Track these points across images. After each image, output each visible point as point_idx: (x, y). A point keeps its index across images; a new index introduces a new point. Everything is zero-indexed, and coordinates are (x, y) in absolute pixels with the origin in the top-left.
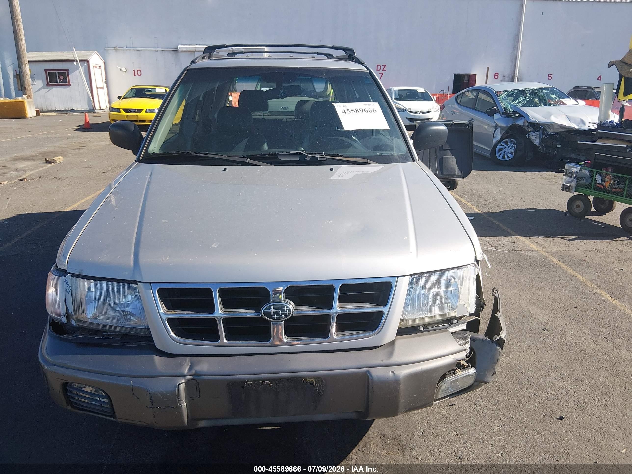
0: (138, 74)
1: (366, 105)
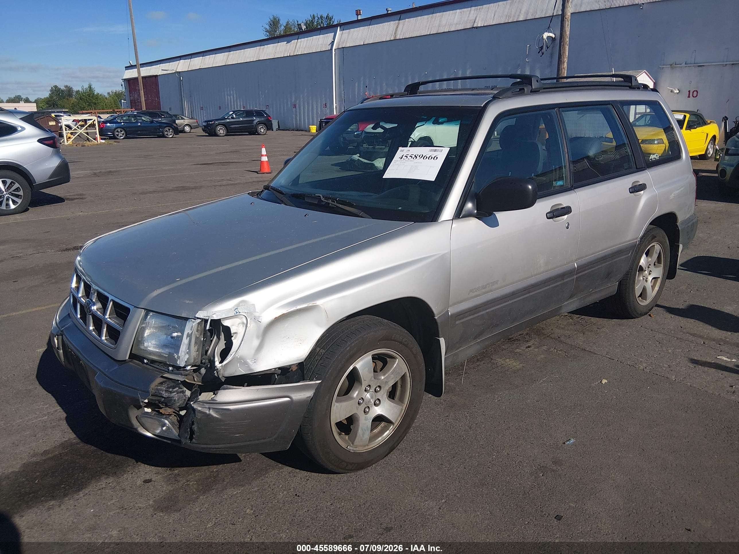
0: (693, 95)
1: (431, 151)
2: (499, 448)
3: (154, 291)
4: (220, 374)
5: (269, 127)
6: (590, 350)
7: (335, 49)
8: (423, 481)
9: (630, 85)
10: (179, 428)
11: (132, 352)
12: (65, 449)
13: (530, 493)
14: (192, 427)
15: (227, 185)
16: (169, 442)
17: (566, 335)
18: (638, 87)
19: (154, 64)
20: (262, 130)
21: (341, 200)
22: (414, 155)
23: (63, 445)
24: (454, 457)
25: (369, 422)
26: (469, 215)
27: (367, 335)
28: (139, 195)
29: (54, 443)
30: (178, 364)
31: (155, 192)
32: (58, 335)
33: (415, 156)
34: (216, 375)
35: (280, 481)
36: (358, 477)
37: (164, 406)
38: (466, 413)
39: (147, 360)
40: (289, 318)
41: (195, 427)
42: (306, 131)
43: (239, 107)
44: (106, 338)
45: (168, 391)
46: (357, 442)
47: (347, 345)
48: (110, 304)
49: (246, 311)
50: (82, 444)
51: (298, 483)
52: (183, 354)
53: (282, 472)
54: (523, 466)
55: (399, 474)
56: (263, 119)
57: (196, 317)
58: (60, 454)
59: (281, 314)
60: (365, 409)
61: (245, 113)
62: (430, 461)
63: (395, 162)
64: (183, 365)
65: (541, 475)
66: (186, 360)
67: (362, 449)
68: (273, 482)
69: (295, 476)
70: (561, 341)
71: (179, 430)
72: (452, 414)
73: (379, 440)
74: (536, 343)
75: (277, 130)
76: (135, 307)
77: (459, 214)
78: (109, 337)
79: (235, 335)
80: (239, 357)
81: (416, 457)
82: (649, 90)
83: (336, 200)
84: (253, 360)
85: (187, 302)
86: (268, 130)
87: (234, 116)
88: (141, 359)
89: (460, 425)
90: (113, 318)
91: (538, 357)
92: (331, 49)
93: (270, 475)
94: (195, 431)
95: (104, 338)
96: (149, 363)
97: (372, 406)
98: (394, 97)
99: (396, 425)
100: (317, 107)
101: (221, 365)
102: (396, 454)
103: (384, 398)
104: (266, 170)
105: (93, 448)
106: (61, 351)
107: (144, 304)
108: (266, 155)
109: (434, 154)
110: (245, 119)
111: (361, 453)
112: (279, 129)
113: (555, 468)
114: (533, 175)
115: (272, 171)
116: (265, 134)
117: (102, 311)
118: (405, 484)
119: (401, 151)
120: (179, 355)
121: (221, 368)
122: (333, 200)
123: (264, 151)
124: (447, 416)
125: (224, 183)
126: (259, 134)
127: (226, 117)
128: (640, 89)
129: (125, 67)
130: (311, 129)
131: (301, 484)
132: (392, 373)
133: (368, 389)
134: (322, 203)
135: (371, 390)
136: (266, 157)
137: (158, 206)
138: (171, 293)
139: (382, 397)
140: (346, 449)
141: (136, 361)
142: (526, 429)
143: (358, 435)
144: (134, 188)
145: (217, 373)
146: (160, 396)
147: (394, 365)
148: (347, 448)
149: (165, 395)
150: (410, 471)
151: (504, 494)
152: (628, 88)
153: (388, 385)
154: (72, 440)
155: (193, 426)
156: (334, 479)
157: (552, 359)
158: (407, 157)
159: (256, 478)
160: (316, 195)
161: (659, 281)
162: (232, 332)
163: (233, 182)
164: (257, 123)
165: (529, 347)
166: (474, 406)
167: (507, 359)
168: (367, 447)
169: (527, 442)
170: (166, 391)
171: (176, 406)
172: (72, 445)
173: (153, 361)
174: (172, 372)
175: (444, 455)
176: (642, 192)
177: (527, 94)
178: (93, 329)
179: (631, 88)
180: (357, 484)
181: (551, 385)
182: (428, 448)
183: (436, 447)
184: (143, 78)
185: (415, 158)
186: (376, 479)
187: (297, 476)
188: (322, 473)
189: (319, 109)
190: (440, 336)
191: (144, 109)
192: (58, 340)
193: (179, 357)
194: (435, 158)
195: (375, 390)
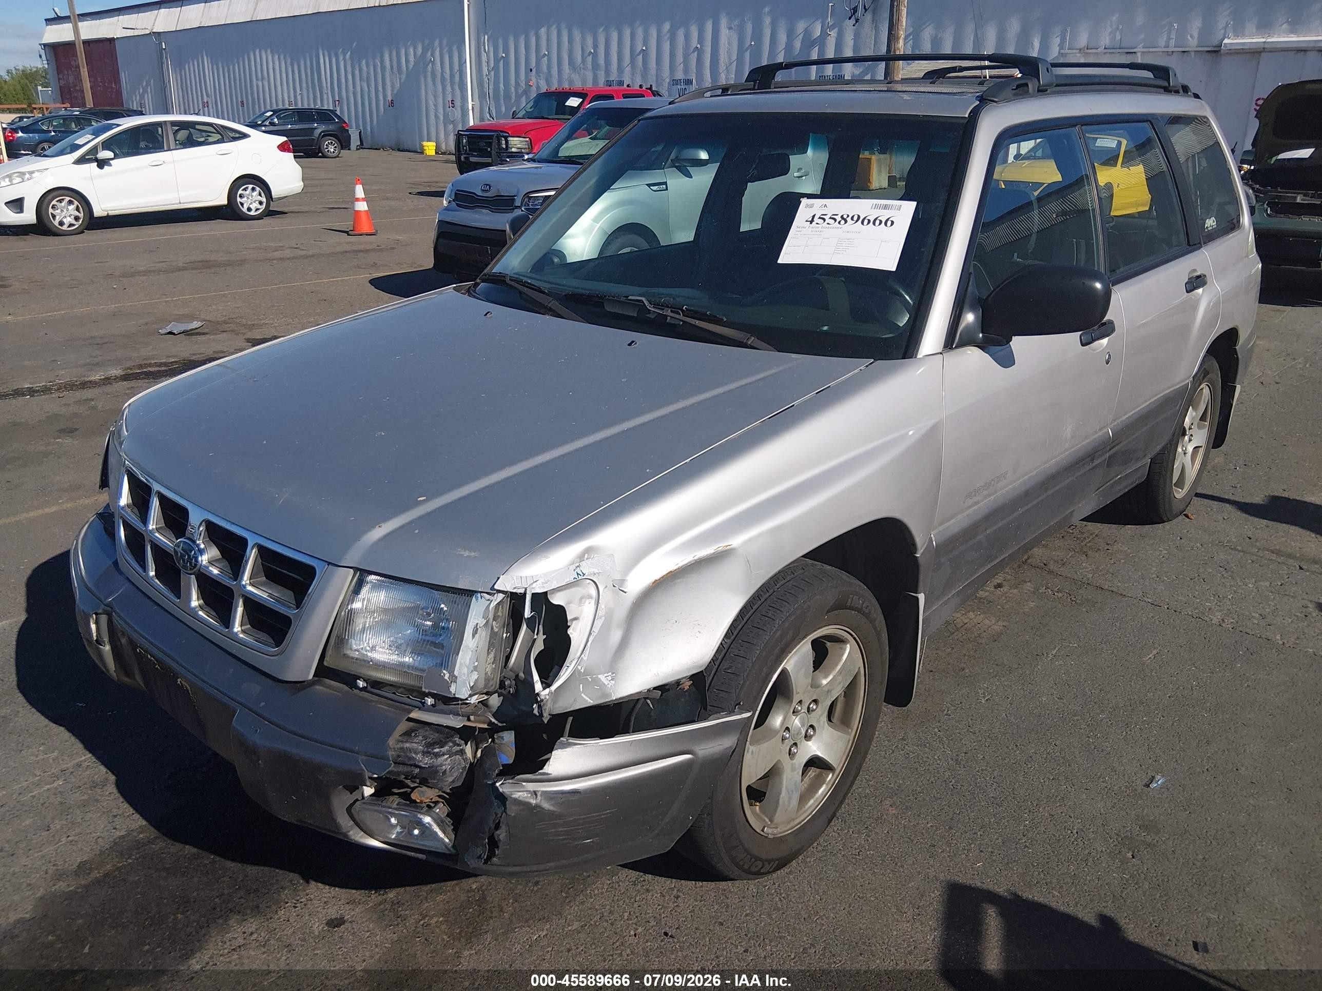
1: (876, 207)
2: (1029, 803)
3: (374, 527)
4: (545, 710)
5: (344, 143)
6: (1111, 589)
8: (910, 885)
9: (1166, 84)
10: (455, 830)
11: (325, 663)
12: (126, 856)
13: (1123, 895)
14: (493, 834)
15: (293, 258)
16: (420, 856)
17: (1056, 558)
18: (1176, 89)
20: (331, 148)
21: (692, 311)
22: (840, 216)
23: (119, 848)
24: (950, 828)
25: (798, 773)
26: (967, 341)
27: (808, 603)
28: (121, 279)
29: (97, 843)
30: (453, 692)
31: (150, 271)
32: (96, 614)
33: (842, 217)
34: (536, 712)
35: (621, 903)
36: (777, 884)
37: (416, 785)
38: (936, 730)
39: (364, 680)
40: (679, 580)
41: (502, 834)
42: (415, 152)
43: (280, 103)
44: (243, 628)
45: (429, 752)
46: (779, 817)
47: (776, 626)
48: (251, 554)
49: (596, 571)
50: (162, 844)
51: (659, 905)
52: (465, 670)
53: (618, 883)
54: (1089, 840)
55: (858, 873)
56: (331, 127)
57: (495, 590)
58: (119, 869)
59: (664, 573)
60: (790, 750)
61: (296, 113)
62: (909, 840)
63: (798, 229)
64: (464, 694)
65: (1130, 855)
66: (472, 684)
67: (786, 829)
68: (608, 907)
69: (648, 891)
70: (1051, 572)
71: (456, 835)
72: (911, 734)
73: (811, 806)
74: (1009, 577)
75: (357, 149)
76: (329, 563)
77: (952, 341)
78: (249, 626)
79: (574, 622)
80: (582, 671)
81: (876, 833)
82: (1190, 96)
83: (682, 310)
84: (610, 674)
85: (466, 554)
86: (342, 149)
87: (276, 120)
88: (349, 679)
89: (936, 757)
90: (263, 584)
91: (1024, 606)
93: (596, 892)
94: (500, 840)
95: (237, 628)
96: (369, 687)
97: (801, 742)
98: (729, 93)
99: (837, 771)
100: (435, 106)
101: (547, 691)
102: (836, 829)
103: (822, 723)
104: (366, 230)
105: (189, 850)
106: (107, 648)
107: (354, 557)
108: (363, 200)
109: (884, 215)
110: (297, 127)
111: (782, 836)
112: (361, 146)
113: (1149, 839)
114: (1016, 255)
115: (377, 231)
116: (337, 157)
117: (223, 566)
118: (877, 895)
119: (807, 206)
120: (456, 673)
121: (547, 697)
122: (676, 309)
123: (359, 191)
124: (903, 739)
125: (288, 253)
126: (324, 156)
127: (259, 123)
128: (1179, 93)
130: (425, 148)
131: (667, 908)
132: (840, 672)
133: (800, 708)
134: (648, 315)
135: (803, 711)
136: (365, 203)
137: (166, 302)
138: (417, 531)
139: (818, 721)
140: (762, 833)
141: (332, 683)
142: (1063, 758)
143: (781, 801)
144: (106, 264)
145: (540, 707)
146: (411, 765)
147: (843, 655)
148: (763, 830)
149: (425, 761)
150: (876, 865)
151: (1077, 903)
152: (1162, 90)
153: (832, 697)
154: (135, 834)
155: (498, 832)
156: (730, 891)
157: (1052, 608)
158: (824, 220)
159: (568, 900)
160: (630, 298)
161: (1201, 452)
162: (569, 618)
163: (303, 253)
164: (320, 134)
165: (999, 586)
166: (946, 715)
167: (969, 612)
168: (792, 824)
169: (1076, 787)
170: (424, 753)
171: (445, 784)
172: (138, 845)
173: (376, 684)
174: (433, 709)
175: (929, 825)
176: (1200, 291)
177: (1032, 96)
178: (200, 606)
179: (1167, 90)
180: (780, 900)
181: (1072, 665)
182: (894, 812)
183: (907, 808)
184: (83, 42)
185: (843, 222)
186: (817, 887)
187: (652, 890)
188: (702, 881)
189: (441, 110)
190: (920, 589)
191: (90, 104)
192: (97, 623)
193: (454, 679)
194: (889, 223)
195: (808, 708)
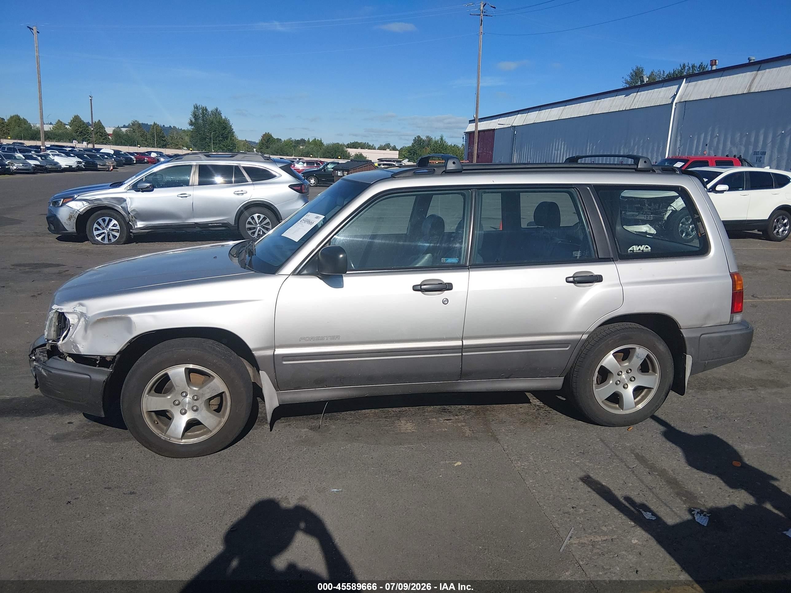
7: (676, 103)
19: (493, 118)
27: (177, 351)
40: (109, 322)
49: (81, 311)
59: (101, 318)
60: (181, 410)
73: (195, 440)
79: (73, 325)
80: (72, 341)
84: (82, 345)
91: (440, 429)
92: (672, 103)
97: (189, 410)
99: (213, 433)
103: (202, 407)
111: (172, 443)
121: (60, 345)
129: (469, 121)
132: (208, 388)
133: (185, 395)
135: (188, 397)
139: (200, 405)
143: (170, 428)
152: (633, 170)
161: (653, 392)
162: (71, 323)
165: (448, 420)
168: (180, 441)
177: (437, 175)
184: (479, 132)
190: (260, 369)
195: (193, 397)
